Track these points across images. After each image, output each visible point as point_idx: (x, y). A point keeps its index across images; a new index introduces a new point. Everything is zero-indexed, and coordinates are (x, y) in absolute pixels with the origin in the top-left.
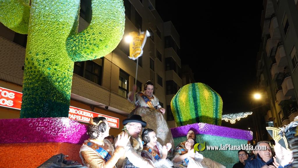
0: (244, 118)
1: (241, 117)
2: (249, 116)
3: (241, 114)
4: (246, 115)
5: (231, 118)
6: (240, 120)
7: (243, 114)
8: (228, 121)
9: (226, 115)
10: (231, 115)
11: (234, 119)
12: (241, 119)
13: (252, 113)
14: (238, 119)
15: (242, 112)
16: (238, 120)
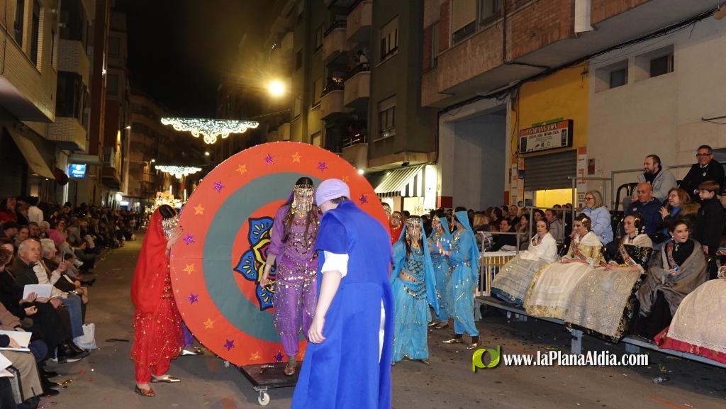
0: (239, 134)
1: (231, 131)
2: (250, 130)
3: (234, 123)
4: (243, 127)
5: (206, 128)
6: (229, 137)
7: (238, 124)
8: (198, 136)
9: (196, 121)
10: (209, 123)
11: (214, 133)
12: (231, 135)
13: (258, 124)
14: (223, 133)
15: (235, 119)
16: (223, 137)
